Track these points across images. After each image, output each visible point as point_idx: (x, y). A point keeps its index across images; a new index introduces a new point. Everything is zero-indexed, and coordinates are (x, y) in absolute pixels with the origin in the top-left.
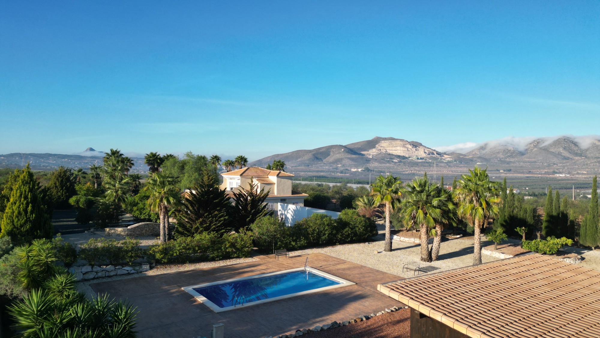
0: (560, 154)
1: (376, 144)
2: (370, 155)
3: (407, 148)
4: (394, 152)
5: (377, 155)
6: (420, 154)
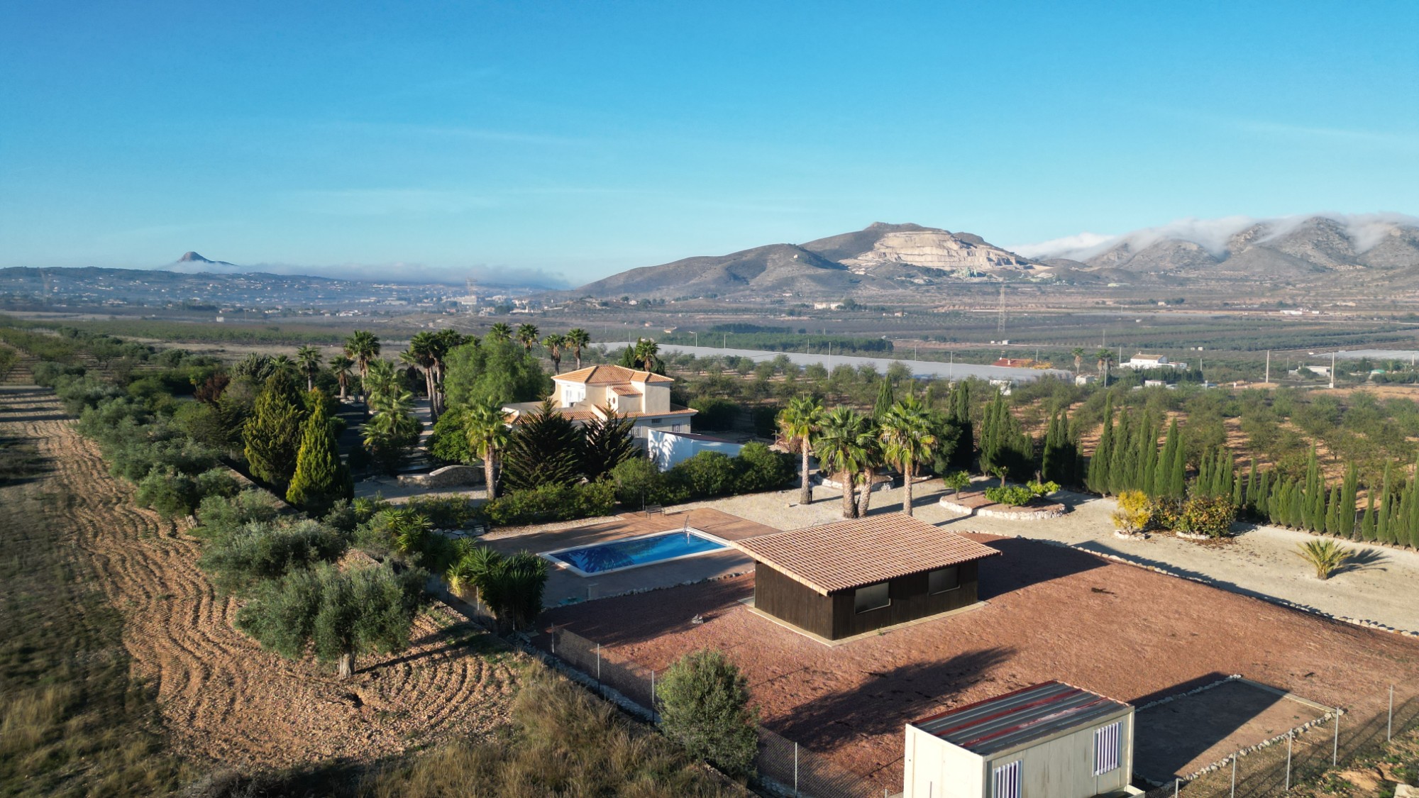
0: (1304, 258)
1: (875, 242)
2: (860, 267)
3: (948, 250)
4: (917, 259)
5: (877, 267)
6: (976, 263)
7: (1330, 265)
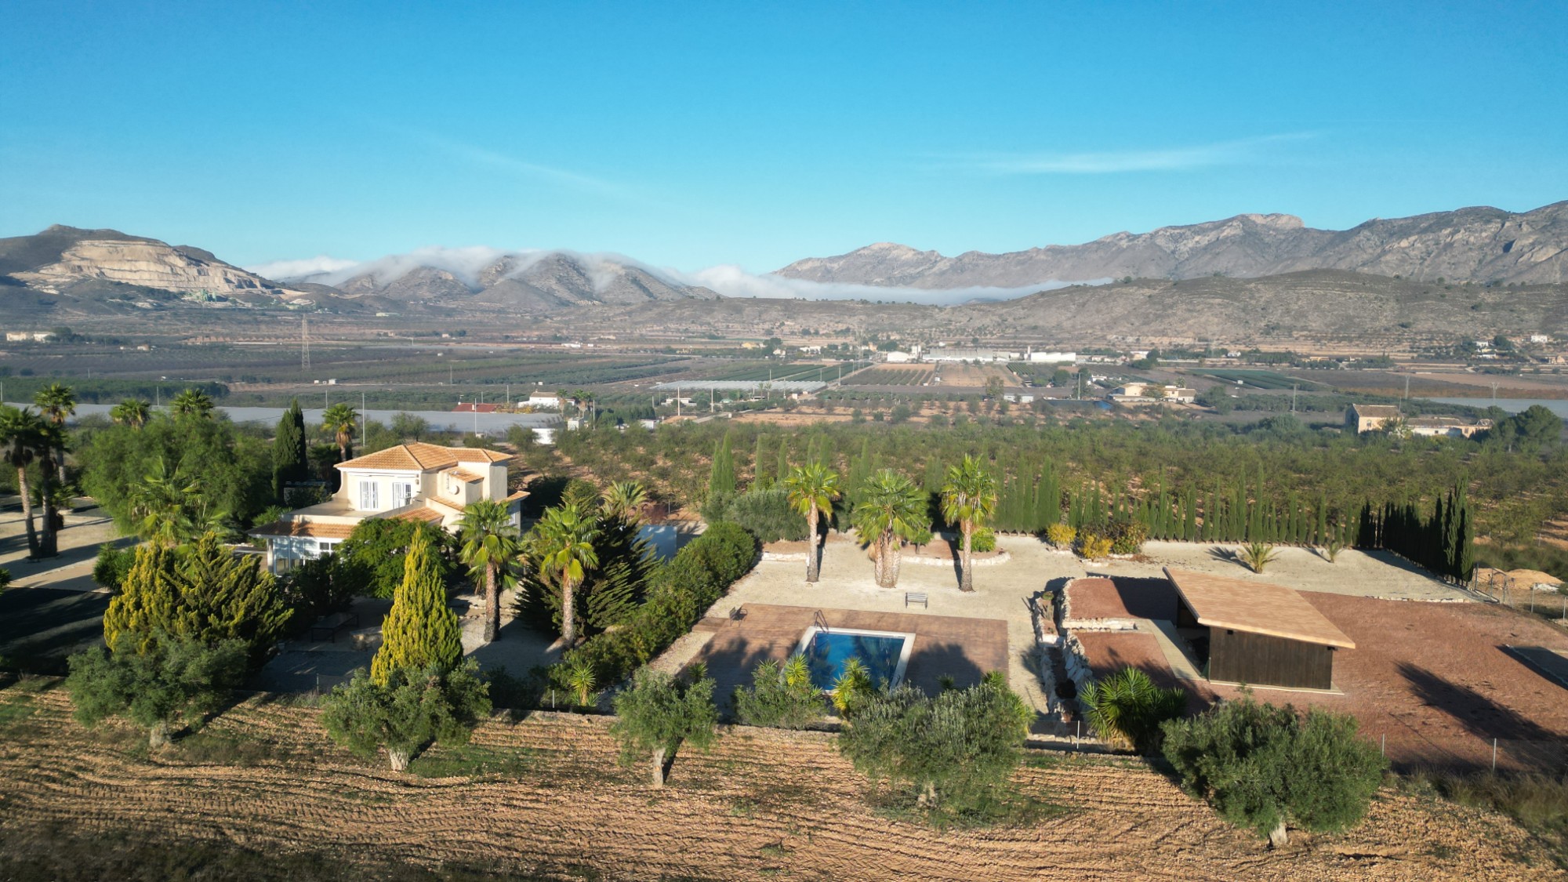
7: (572, 300)
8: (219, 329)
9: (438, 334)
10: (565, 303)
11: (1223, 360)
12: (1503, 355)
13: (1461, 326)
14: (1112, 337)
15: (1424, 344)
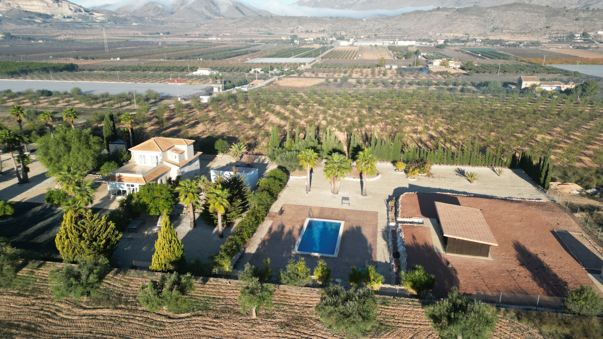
0: (203, 13)
6: (65, 11)
7: (212, 16)
8: (70, 32)
9: (158, 33)
10: (209, 18)
11: (473, 43)
12: (585, 40)
13: (570, 27)
14: (430, 33)
15: (554, 36)
